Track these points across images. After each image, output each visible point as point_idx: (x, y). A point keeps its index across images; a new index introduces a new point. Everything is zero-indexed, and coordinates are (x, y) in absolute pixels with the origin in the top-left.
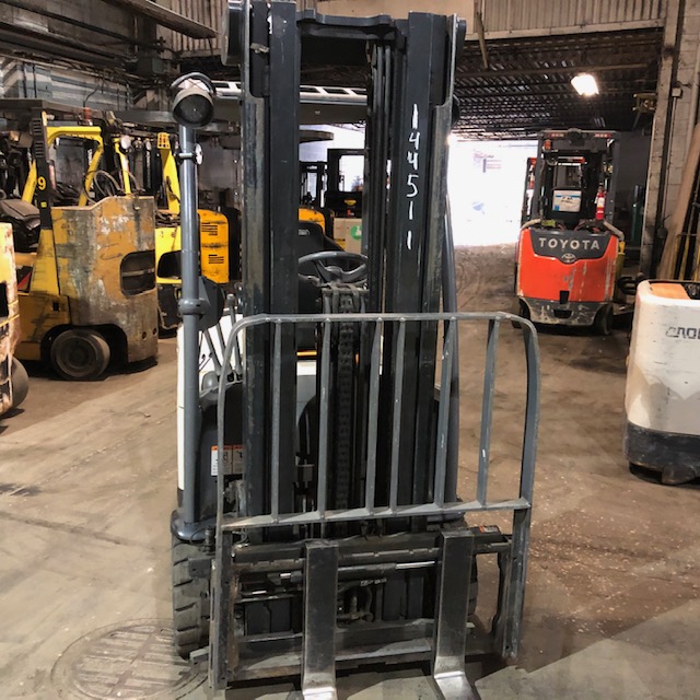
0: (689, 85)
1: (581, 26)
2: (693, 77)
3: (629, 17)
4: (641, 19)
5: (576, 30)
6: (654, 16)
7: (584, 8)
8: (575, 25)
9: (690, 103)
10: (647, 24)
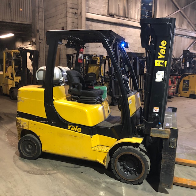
0: (42, 40)
1: (11, 20)
2: (43, 38)
3: (23, 20)
4: (26, 22)
5: (10, 21)
6: (29, 21)
7: (11, 16)
8: (9, 20)
9: (43, 44)
10: (28, 23)
